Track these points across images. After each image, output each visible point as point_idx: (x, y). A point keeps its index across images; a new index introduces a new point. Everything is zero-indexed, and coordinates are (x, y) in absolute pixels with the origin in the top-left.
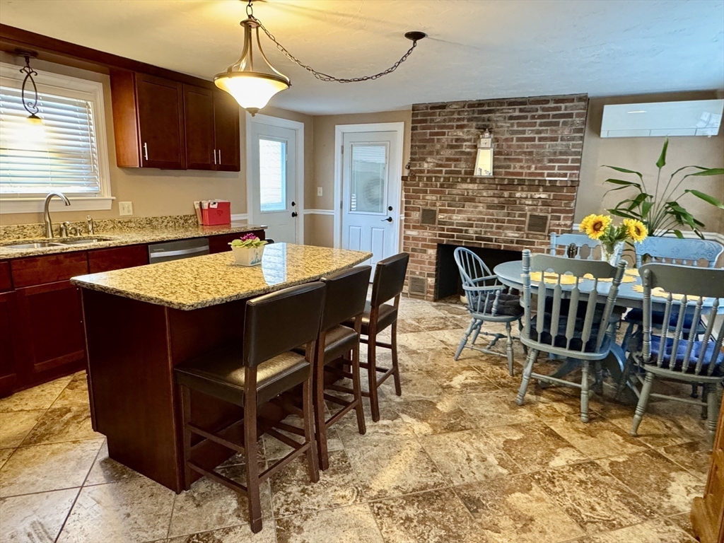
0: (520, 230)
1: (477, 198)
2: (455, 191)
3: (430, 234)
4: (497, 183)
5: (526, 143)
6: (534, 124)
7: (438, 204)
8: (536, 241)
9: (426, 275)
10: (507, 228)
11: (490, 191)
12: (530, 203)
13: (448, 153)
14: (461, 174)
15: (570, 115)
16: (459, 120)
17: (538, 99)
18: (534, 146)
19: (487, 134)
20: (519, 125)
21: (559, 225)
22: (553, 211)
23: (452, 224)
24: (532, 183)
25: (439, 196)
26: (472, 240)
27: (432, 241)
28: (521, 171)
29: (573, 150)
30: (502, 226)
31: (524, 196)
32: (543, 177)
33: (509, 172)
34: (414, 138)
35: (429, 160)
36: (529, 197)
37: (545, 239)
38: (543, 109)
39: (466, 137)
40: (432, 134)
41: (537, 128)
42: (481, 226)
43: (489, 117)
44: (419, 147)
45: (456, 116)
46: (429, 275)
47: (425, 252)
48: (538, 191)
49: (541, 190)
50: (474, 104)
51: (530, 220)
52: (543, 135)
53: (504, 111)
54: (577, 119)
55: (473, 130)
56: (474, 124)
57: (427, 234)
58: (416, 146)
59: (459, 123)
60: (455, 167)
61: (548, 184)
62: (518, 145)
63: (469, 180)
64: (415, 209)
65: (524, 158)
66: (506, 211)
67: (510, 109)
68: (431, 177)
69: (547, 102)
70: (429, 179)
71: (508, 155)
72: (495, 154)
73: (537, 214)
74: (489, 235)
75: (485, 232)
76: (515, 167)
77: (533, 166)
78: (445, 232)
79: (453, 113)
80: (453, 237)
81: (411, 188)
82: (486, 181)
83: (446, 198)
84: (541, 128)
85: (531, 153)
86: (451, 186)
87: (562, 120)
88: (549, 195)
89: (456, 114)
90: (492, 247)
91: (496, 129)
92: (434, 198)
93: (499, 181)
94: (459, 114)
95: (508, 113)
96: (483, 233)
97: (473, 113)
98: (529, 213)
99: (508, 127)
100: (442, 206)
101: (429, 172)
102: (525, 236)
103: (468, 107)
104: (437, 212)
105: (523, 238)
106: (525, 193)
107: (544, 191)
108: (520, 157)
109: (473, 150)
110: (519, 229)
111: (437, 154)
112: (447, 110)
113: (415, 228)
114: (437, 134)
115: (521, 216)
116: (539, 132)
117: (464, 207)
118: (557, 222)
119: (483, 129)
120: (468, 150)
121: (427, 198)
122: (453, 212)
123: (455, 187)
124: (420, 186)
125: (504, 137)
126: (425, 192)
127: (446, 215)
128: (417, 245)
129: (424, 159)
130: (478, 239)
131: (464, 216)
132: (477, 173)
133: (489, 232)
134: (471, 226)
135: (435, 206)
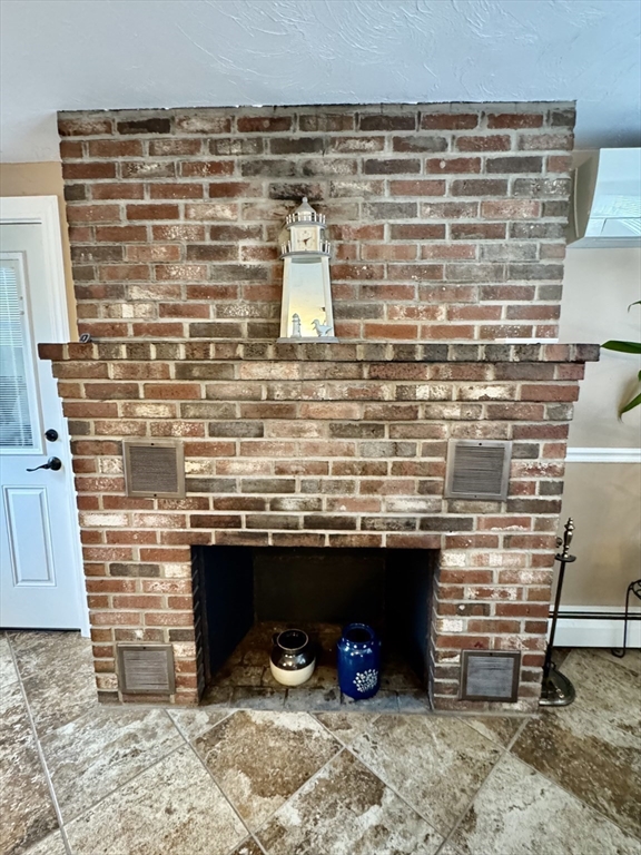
0: (431, 491)
1: (298, 406)
2: (229, 388)
3: (164, 521)
4: (360, 357)
5: (419, 243)
6: (438, 188)
7: (178, 430)
8: (474, 516)
9: (167, 638)
10: (395, 488)
11: (337, 384)
12: (456, 413)
13: (192, 272)
14: (239, 334)
15: (532, 164)
16: (215, 168)
17: (445, 110)
18: (441, 252)
19: (305, 212)
20: (396, 188)
21: (535, 471)
22: (517, 434)
23: (231, 486)
24: (469, 356)
25: (177, 403)
26: (296, 528)
27: (172, 538)
28: (411, 322)
29: (545, 262)
30: (380, 483)
31: (441, 394)
32: (471, 337)
33: (380, 327)
34: (80, 225)
35: (135, 294)
36: (454, 397)
37: (499, 511)
38: (462, 144)
39: (244, 224)
40: (133, 213)
41: (447, 198)
42: (319, 487)
43: (309, 162)
44: (100, 254)
45: (205, 156)
46: (176, 636)
47: (155, 572)
48: (480, 378)
49: (490, 374)
50: (260, 120)
51: (457, 461)
52: (463, 220)
53: (352, 144)
54: (552, 176)
55: (264, 203)
56: (265, 183)
57: (155, 520)
58: (86, 250)
59: (217, 179)
60: (219, 315)
61: (513, 356)
62: (397, 249)
63: (270, 352)
64: (104, 448)
65: (416, 284)
66: (386, 439)
67: (368, 140)
68: (144, 345)
69: (470, 120)
70: (136, 350)
71: (370, 277)
72: (335, 274)
73: (475, 443)
74: (342, 512)
75: (332, 504)
76: (393, 313)
77: (443, 309)
78: (212, 512)
79: (194, 146)
80: (236, 522)
81: (82, 382)
82: (328, 354)
83: (203, 411)
84: (456, 200)
85: (433, 272)
86: (214, 373)
87: (512, 177)
88: (512, 390)
89: (204, 149)
90: (355, 543)
91: (330, 202)
92: (164, 411)
93: (368, 353)
94: (214, 151)
95: (364, 151)
96: (325, 506)
97: (260, 149)
98: (453, 442)
99: (365, 194)
100: (193, 434)
101: (138, 329)
102: (444, 505)
103: (242, 129)
104: (180, 453)
105: (439, 511)
106: (441, 385)
107: (498, 378)
108: (407, 283)
109: (269, 264)
110: (426, 489)
111: (159, 277)
112: (176, 135)
113: (113, 504)
114: (152, 212)
115: (431, 450)
116: (454, 211)
117: (261, 435)
118: (530, 463)
119: (295, 197)
120: (253, 263)
121: (142, 410)
122: (229, 450)
123: (225, 374)
124: (111, 373)
125: (357, 225)
126: (131, 393)
127: (207, 460)
128: (128, 555)
129: (118, 292)
130: (309, 523)
131: (261, 459)
132: (288, 332)
133: (345, 502)
134: (288, 487)
135: (168, 435)
